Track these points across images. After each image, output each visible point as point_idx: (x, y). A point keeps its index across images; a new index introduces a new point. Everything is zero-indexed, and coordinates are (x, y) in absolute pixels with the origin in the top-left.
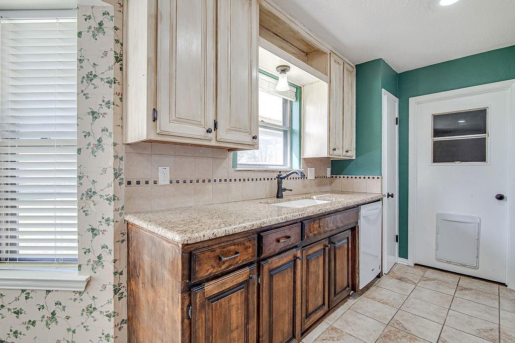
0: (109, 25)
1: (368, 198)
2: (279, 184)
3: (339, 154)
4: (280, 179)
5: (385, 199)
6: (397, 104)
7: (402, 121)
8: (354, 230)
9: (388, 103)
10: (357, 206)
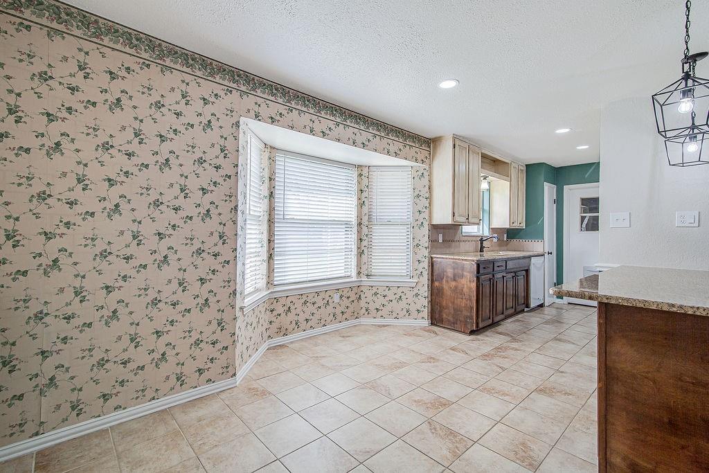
0: (426, 174)
1: (536, 253)
2: (482, 244)
3: (516, 226)
4: (482, 241)
5: (546, 255)
6: (555, 190)
7: (559, 202)
8: (527, 271)
9: (548, 190)
10: (530, 257)
